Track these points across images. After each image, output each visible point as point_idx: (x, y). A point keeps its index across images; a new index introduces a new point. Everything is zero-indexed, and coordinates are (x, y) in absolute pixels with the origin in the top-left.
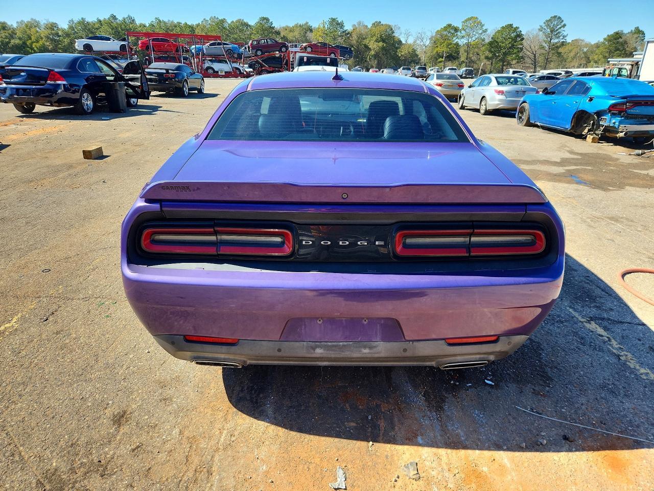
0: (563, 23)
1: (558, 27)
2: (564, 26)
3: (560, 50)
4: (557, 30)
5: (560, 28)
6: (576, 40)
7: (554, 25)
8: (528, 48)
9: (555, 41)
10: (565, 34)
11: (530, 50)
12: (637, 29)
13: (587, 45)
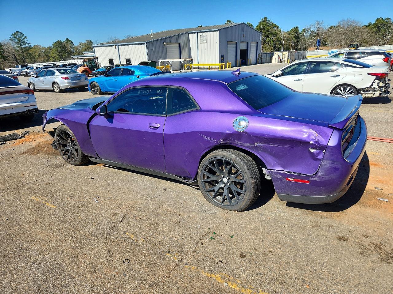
0: (24, 36)
1: (22, 38)
2: (26, 37)
3: (30, 52)
4: (22, 40)
5: (24, 39)
6: (36, 46)
7: (19, 37)
8: (7, 50)
9: (23, 46)
10: (28, 42)
11: (9, 52)
12: (67, 39)
13: (43, 48)
